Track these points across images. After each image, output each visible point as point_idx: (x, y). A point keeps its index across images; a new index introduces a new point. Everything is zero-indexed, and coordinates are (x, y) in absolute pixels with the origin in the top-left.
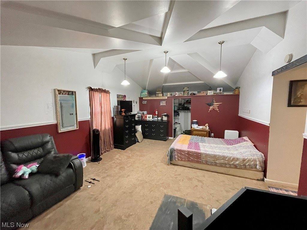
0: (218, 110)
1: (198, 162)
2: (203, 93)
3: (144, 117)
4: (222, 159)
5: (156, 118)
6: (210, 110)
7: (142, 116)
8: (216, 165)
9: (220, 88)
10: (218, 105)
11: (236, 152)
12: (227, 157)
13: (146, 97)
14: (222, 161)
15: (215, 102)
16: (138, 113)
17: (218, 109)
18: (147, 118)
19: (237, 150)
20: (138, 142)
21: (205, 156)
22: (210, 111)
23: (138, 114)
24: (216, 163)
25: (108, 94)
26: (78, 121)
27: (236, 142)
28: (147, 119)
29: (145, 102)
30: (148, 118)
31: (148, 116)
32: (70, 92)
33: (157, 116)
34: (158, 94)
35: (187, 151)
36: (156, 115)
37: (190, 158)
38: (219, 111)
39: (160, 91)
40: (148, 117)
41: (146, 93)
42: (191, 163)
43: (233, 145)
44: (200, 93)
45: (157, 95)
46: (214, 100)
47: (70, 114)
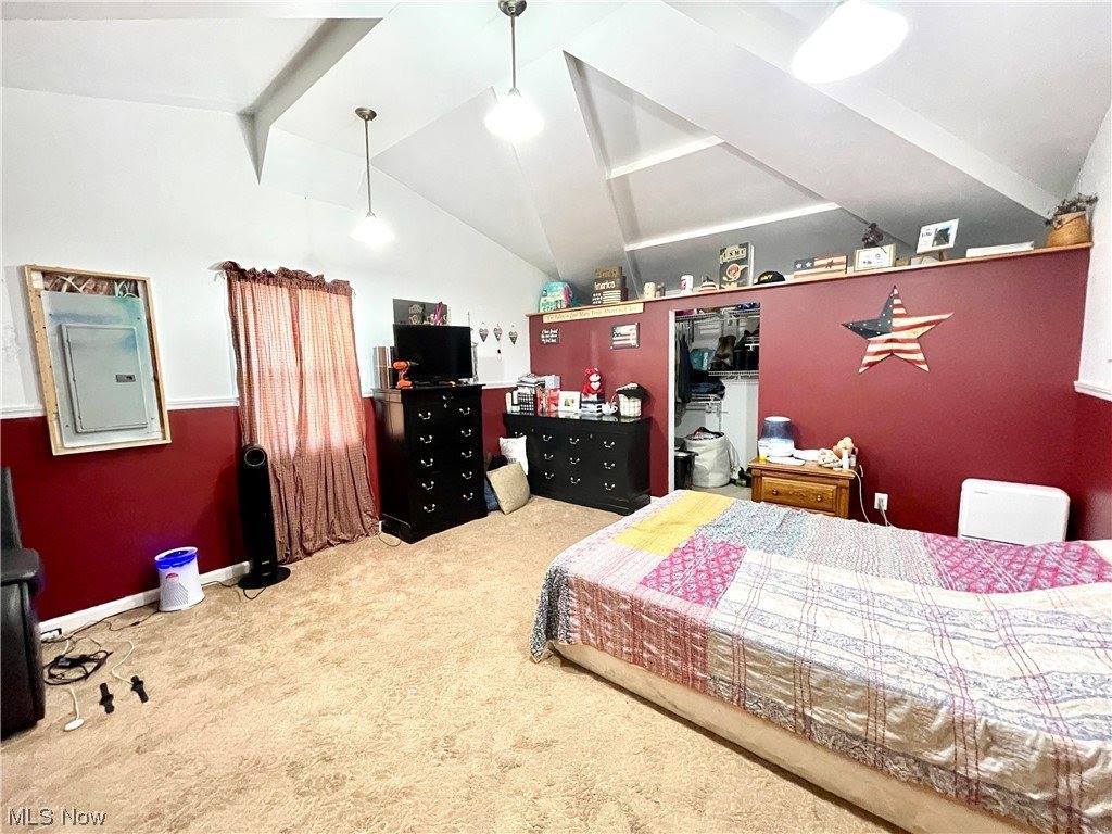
0: (920, 357)
1: (688, 681)
2: (830, 264)
3: (543, 402)
4: (858, 706)
5: (593, 408)
6: (867, 359)
7: (535, 396)
8: (805, 730)
9: (941, 226)
10: (920, 331)
11: (996, 665)
12: (896, 701)
13: (558, 311)
14: (853, 720)
15: (902, 311)
16: (522, 383)
17: (922, 350)
18: (556, 405)
19: (1010, 644)
20: (498, 508)
21: (729, 651)
22: (871, 364)
23: (521, 390)
24: (809, 721)
25: (343, 299)
26: (167, 408)
27: (1021, 572)
28: (559, 408)
29: (549, 336)
30: (561, 407)
31: (564, 396)
32: (118, 281)
33: (594, 398)
34: (601, 292)
35: (625, 601)
36: (589, 391)
37: (643, 648)
38: (926, 362)
39: (610, 279)
40: (561, 402)
41: (558, 293)
42: (653, 678)
43: (990, 589)
44: (813, 267)
45: (596, 298)
46: (896, 301)
47: (119, 379)
